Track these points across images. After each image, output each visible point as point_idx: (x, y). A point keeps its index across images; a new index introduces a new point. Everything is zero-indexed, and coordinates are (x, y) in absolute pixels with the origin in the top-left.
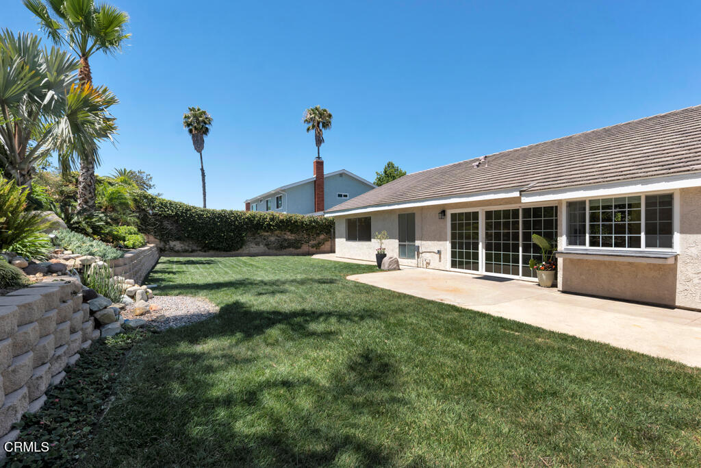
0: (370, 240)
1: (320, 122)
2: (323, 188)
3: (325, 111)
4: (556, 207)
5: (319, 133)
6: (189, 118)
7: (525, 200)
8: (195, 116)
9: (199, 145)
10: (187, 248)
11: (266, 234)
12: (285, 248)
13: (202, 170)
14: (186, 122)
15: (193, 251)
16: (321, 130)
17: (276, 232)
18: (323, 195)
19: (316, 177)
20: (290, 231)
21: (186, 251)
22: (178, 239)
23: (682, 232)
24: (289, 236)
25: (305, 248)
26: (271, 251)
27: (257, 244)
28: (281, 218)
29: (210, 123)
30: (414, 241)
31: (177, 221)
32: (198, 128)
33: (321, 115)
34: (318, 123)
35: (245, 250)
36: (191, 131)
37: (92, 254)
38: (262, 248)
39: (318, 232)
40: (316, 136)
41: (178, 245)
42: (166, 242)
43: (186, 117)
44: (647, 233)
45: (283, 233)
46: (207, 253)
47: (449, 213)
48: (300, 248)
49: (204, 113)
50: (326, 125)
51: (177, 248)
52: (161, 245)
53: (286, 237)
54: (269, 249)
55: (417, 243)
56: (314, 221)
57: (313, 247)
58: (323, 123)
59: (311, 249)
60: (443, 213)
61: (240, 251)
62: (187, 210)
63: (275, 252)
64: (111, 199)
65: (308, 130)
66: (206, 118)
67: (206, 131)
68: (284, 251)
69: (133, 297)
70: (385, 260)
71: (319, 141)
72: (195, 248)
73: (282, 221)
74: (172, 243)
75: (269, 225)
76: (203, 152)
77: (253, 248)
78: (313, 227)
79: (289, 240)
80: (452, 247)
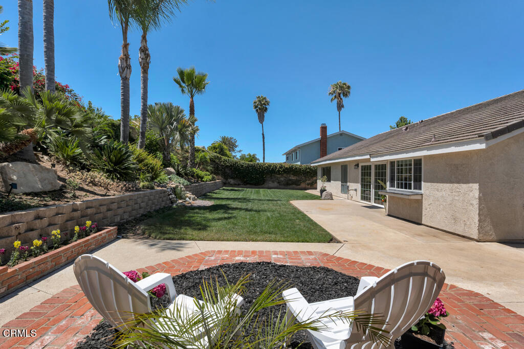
0: (330, 181)
1: (342, 92)
2: (326, 145)
3: (345, 84)
4: (385, 165)
5: (339, 101)
6: (256, 103)
7: (372, 160)
8: (260, 101)
9: (261, 118)
10: (236, 183)
11: (278, 176)
12: (290, 185)
13: (263, 134)
14: (255, 106)
15: (239, 185)
16: (341, 99)
17: (285, 175)
18: (326, 149)
19: (321, 138)
20: (293, 174)
21: (236, 184)
22: (232, 178)
23: (424, 182)
24: (293, 178)
25: (303, 185)
26: (281, 186)
27: (273, 182)
28: (286, 166)
29: (268, 104)
30: (347, 182)
31: (231, 169)
32: (261, 108)
33: (341, 88)
34: (339, 94)
35: (266, 185)
36: (257, 110)
37: (179, 183)
38: (276, 184)
39: (312, 175)
40: (338, 103)
41: (232, 181)
42: (227, 179)
43: (254, 103)
44: (414, 182)
45: (289, 176)
46: (246, 186)
47: (360, 165)
48: (299, 185)
49: (265, 98)
50: (346, 95)
51: (231, 183)
52: (224, 181)
53: (291, 178)
54: (280, 185)
55: (348, 184)
56: (309, 168)
57: (308, 184)
58: (344, 93)
59: (307, 186)
60: (357, 165)
61: (263, 186)
62: (236, 163)
63: (283, 187)
64: (201, 159)
65: (332, 100)
66: (266, 102)
67: (266, 109)
68: (289, 187)
69: (190, 199)
70: (324, 193)
71: (340, 106)
72: (240, 183)
73: (287, 168)
74: (229, 180)
75: (279, 171)
76: (264, 123)
77: (271, 184)
78: (308, 172)
79: (292, 179)
80: (362, 187)
